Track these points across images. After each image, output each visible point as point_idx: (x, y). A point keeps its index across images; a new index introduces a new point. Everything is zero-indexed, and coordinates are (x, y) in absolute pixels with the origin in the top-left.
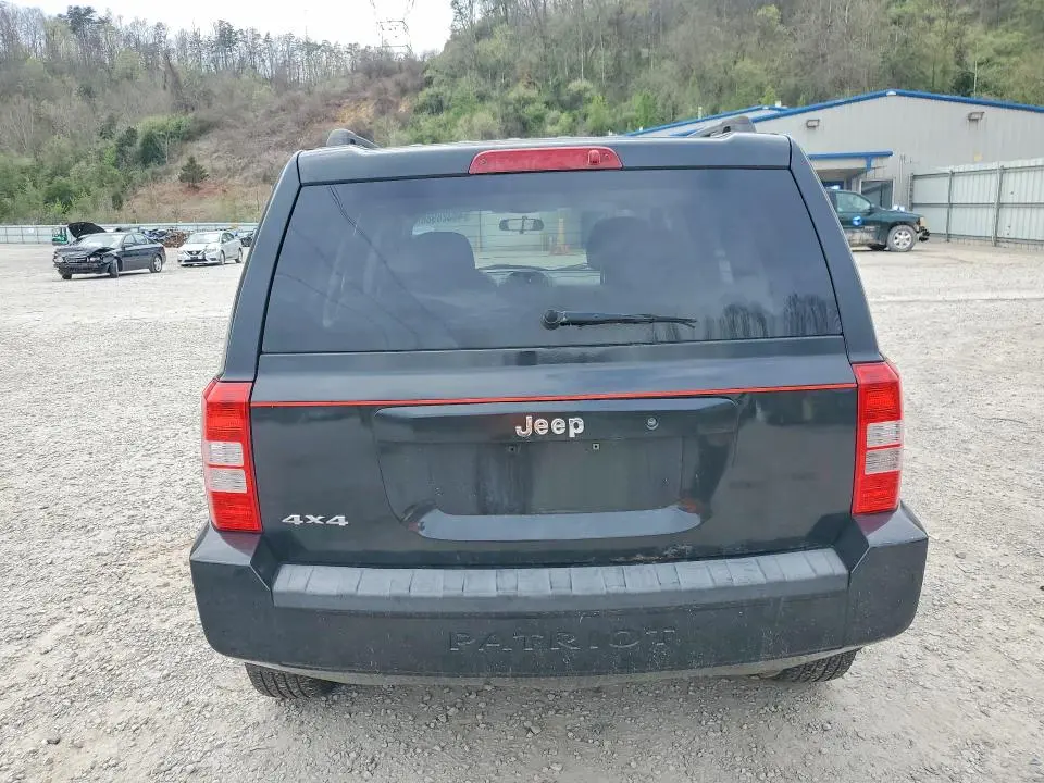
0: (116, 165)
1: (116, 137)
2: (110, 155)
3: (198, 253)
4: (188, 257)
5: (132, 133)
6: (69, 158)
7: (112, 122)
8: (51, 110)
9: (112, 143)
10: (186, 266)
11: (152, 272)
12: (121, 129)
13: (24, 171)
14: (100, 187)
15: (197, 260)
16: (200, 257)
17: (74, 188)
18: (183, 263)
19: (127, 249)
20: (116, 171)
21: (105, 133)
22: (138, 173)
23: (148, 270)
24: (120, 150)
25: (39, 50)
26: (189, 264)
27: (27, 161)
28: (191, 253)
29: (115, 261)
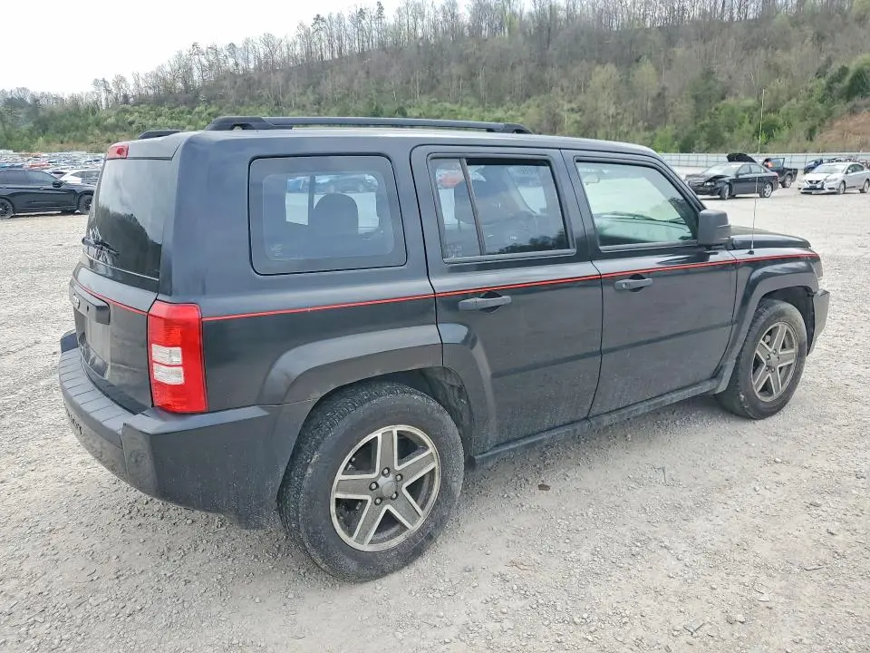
0: (821, 101)
1: (829, 76)
2: (818, 93)
3: (817, 182)
4: (808, 186)
5: (844, 71)
6: (784, 97)
7: (829, 61)
8: (781, 57)
9: (823, 81)
10: (805, 193)
11: (761, 197)
12: (835, 68)
13: (746, 110)
14: (801, 121)
15: (815, 189)
16: (819, 186)
17: (780, 122)
18: (802, 191)
19: (740, 177)
20: (819, 106)
21: (820, 74)
22: (841, 107)
23: (758, 195)
24: (830, 88)
25: (790, 6)
26: (808, 191)
27: (750, 102)
28: (811, 182)
29: (727, 186)
